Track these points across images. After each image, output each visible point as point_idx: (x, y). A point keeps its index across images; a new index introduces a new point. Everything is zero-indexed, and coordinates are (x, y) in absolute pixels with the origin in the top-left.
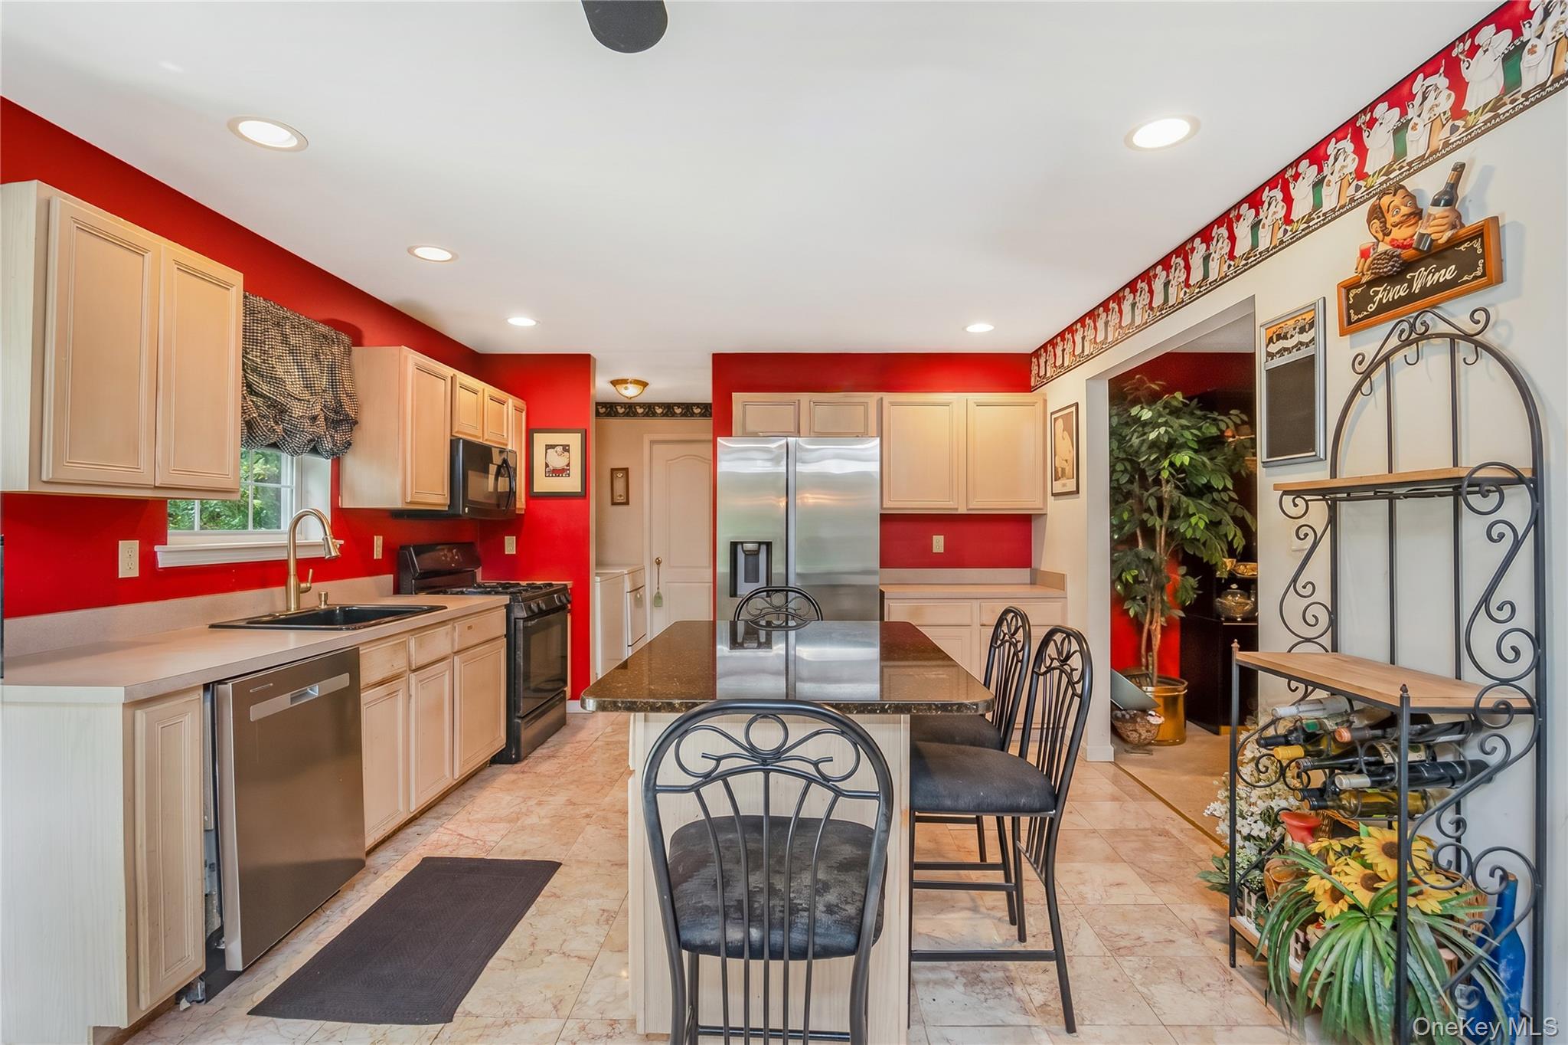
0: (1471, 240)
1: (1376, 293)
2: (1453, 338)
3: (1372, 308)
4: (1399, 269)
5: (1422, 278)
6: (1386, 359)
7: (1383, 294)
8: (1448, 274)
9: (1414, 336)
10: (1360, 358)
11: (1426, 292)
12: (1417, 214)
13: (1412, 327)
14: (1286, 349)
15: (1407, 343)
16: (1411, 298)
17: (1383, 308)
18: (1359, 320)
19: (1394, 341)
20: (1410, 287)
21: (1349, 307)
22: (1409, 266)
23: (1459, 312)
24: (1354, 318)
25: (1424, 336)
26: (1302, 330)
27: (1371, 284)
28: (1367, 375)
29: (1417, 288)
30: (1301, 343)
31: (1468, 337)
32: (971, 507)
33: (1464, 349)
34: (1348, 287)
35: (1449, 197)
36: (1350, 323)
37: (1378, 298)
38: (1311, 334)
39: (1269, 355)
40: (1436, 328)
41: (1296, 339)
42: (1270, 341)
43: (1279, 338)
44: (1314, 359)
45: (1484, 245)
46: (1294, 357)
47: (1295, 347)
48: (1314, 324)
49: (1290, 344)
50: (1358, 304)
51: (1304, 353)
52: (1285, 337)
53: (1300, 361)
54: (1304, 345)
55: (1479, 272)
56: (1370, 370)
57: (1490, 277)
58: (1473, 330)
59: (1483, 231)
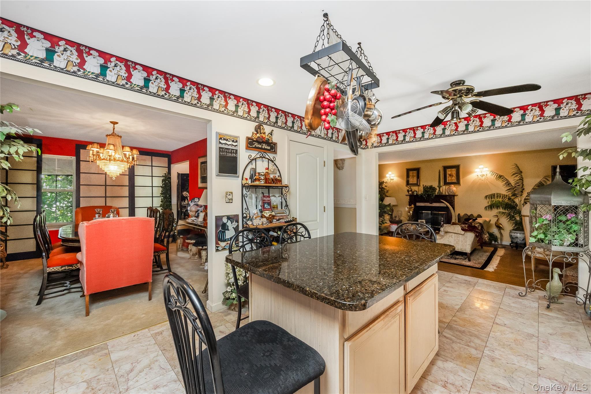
1: (255, 144)
2: (269, 159)
3: (253, 146)
4: (261, 141)
5: (265, 146)
6: (255, 159)
7: (257, 145)
8: (269, 148)
10: (250, 156)
11: (265, 149)
13: (262, 155)
14: (227, 144)
15: (261, 157)
16: (261, 148)
17: (256, 147)
19: (258, 156)
20: (262, 146)
21: (248, 143)
22: (263, 142)
23: (271, 156)
24: (249, 146)
25: (264, 157)
26: (233, 141)
27: (254, 141)
30: (232, 145)
34: (248, 138)
37: (255, 145)
38: (236, 144)
39: (220, 143)
40: (267, 157)
41: (231, 143)
42: (221, 139)
43: (224, 139)
44: (236, 150)
45: (275, 146)
46: (230, 147)
47: (230, 145)
48: (236, 142)
49: (227, 142)
50: (251, 143)
51: (233, 148)
52: (227, 140)
53: (232, 149)
54: (234, 145)
55: (274, 150)
56: (253, 160)
57: (275, 152)
58: (273, 160)
59: (275, 144)
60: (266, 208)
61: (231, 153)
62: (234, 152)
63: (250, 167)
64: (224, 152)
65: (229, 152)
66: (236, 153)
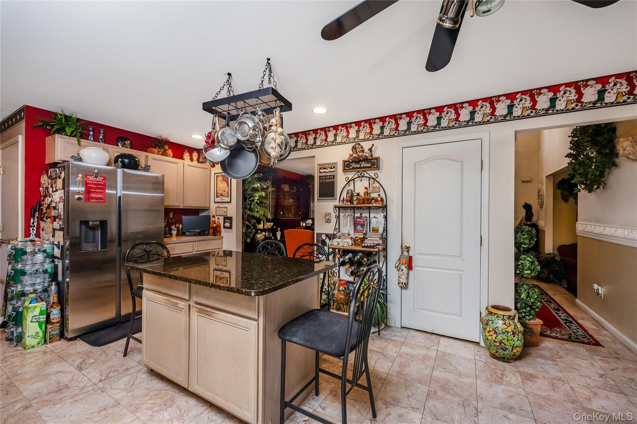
0: (375, 160)
1: (352, 165)
2: (369, 178)
3: (351, 168)
5: (363, 164)
6: (354, 180)
7: (354, 165)
8: (369, 165)
9: (361, 176)
10: (347, 178)
11: (364, 167)
12: (363, 151)
13: (361, 174)
14: (326, 172)
15: (359, 177)
16: (360, 168)
17: (353, 168)
18: (347, 169)
19: (356, 176)
20: (361, 165)
21: (345, 166)
23: (372, 173)
24: (346, 168)
25: (363, 176)
26: (331, 168)
27: (351, 162)
28: (349, 182)
29: (362, 166)
30: (330, 171)
31: (373, 178)
32: (185, 206)
33: (372, 180)
34: (344, 162)
35: (370, 150)
36: (345, 169)
37: (352, 166)
38: (334, 170)
39: (320, 172)
40: (366, 175)
41: (329, 170)
42: (321, 169)
43: (324, 168)
44: (334, 175)
45: (377, 161)
46: (328, 174)
47: (328, 172)
48: (334, 167)
49: (327, 171)
50: (347, 166)
51: (331, 174)
52: (325, 168)
53: (330, 176)
54: (331, 172)
55: (376, 166)
56: (350, 181)
57: (378, 168)
58: (374, 177)
59: (377, 159)
60: (358, 230)
61: (329, 179)
62: (331, 177)
63: (347, 188)
64: (324, 179)
65: (327, 179)
66: (334, 178)
